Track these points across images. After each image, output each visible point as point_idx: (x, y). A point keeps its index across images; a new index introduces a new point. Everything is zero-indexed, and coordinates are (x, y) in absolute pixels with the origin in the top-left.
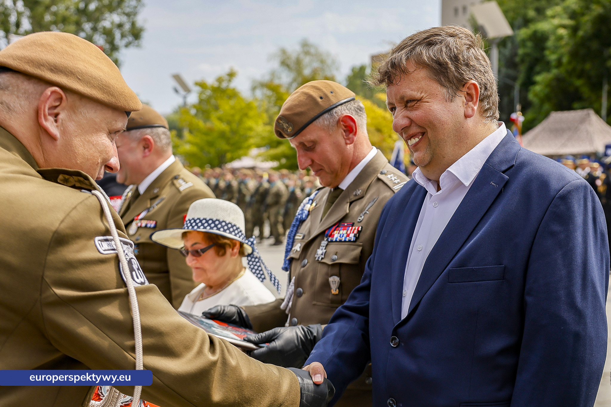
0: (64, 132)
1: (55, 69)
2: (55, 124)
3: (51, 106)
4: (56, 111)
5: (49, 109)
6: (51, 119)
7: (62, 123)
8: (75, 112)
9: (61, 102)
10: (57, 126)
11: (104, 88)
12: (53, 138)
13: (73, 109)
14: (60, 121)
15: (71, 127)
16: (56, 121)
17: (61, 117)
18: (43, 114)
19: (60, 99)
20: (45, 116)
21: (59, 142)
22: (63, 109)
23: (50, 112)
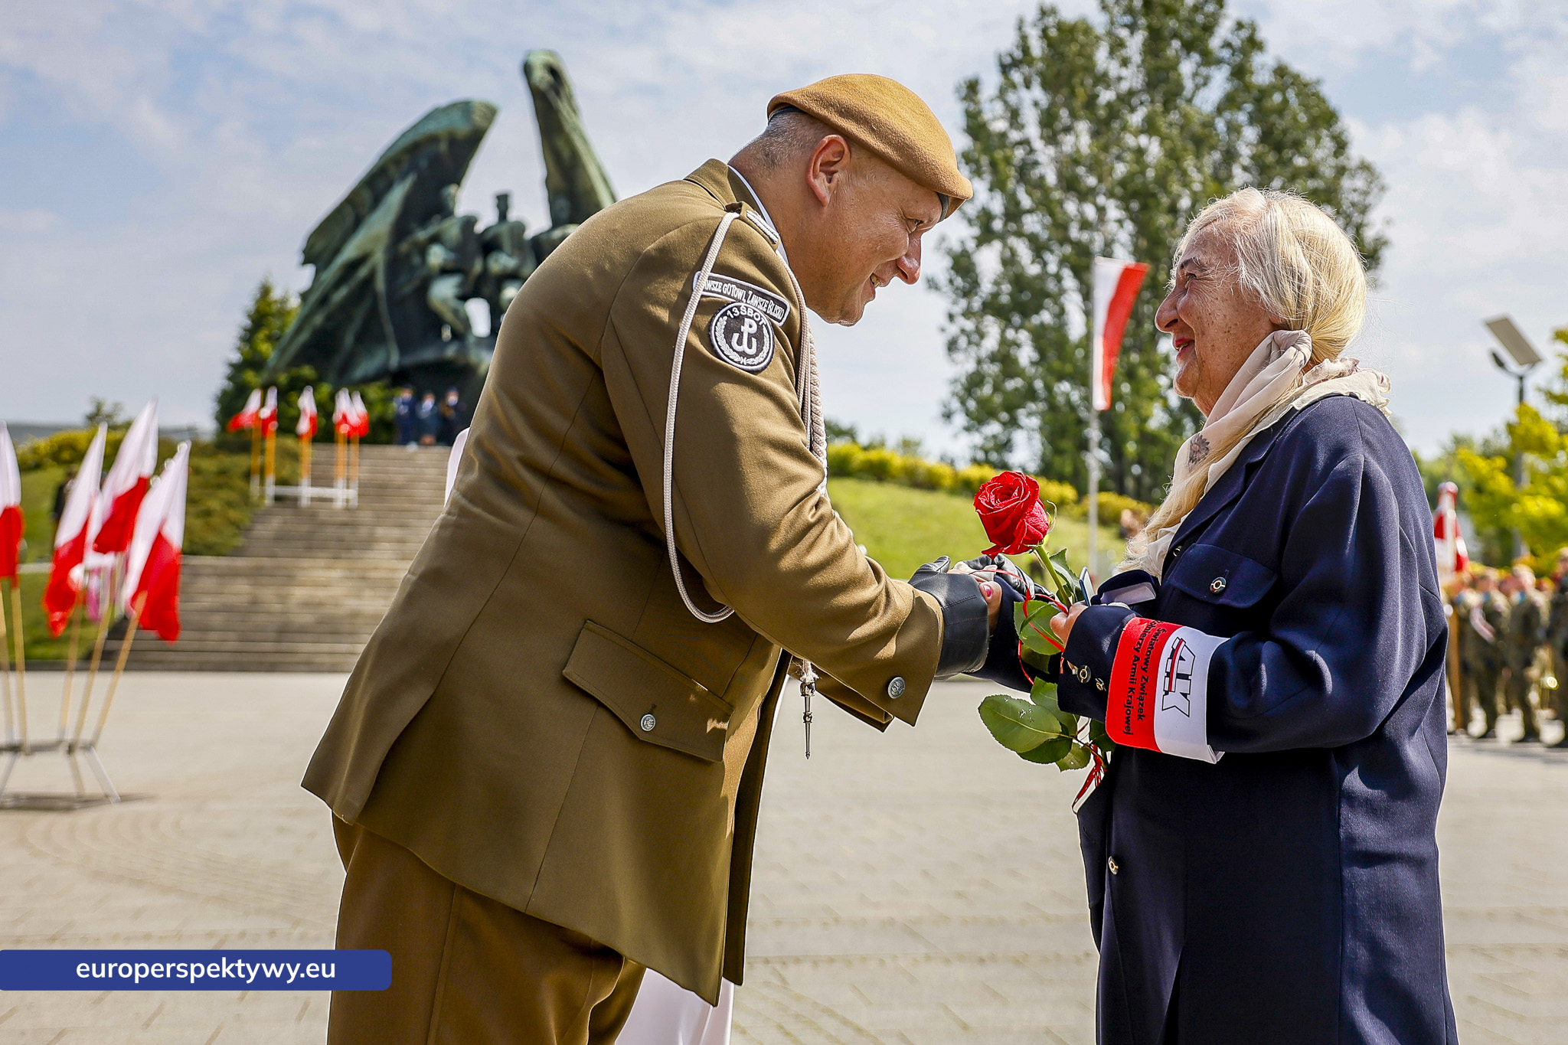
0: (836, 196)
1: (847, 112)
2: (827, 184)
3: (826, 160)
4: (832, 168)
5: (823, 164)
6: (823, 176)
7: (838, 185)
8: (856, 173)
9: (842, 157)
10: (829, 188)
12: (818, 201)
13: (856, 170)
14: (835, 181)
15: (845, 188)
16: (830, 181)
17: (836, 176)
18: (812, 171)
19: (841, 154)
20: (815, 171)
21: (826, 209)
22: (843, 169)
23: (824, 168)
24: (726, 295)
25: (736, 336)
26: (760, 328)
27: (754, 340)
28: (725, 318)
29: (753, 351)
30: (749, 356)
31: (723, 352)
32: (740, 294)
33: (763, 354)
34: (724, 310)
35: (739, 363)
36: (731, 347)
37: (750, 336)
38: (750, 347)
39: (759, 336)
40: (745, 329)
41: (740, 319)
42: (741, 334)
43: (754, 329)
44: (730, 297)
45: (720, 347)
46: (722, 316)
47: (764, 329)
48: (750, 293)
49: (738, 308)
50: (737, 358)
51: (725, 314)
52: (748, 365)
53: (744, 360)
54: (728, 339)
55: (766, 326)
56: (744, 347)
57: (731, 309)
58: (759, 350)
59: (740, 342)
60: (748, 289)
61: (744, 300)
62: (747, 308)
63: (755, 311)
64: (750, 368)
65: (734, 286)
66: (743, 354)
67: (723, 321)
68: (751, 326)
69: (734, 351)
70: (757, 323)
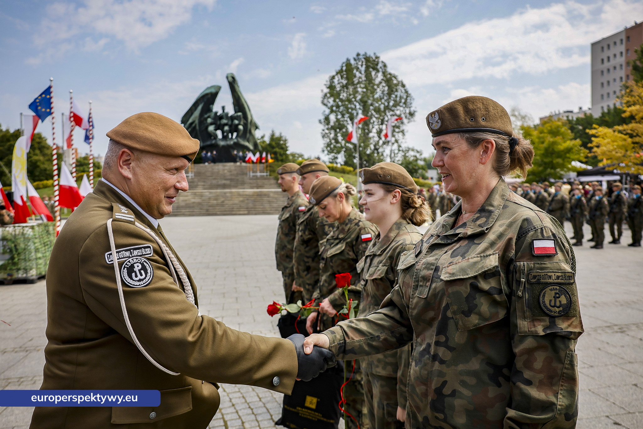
0: (135, 174)
2: (128, 170)
3: (124, 160)
4: (129, 162)
5: (123, 162)
6: (125, 167)
7: (133, 169)
8: (140, 162)
9: (130, 157)
10: (130, 171)
11: (155, 144)
12: (128, 179)
13: (138, 160)
14: (131, 168)
15: (138, 171)
16: (129, 169)
17: (131, 165)
19: (129, 155)
20: (120, 166)
21: (132, 180)
22: (133, 161)
23: (124, 163)
24: (122, 258)
25: (133, 274)
26: (142, 264)
27: (142, 271)
28: (126, 269)
29: (144, 276)
30: (143, 280)
31: (131, 284)
32: (128, 254)
33: (149, 274)
34: (123, 266)
35: (140, 285)
36: (133, 280)
37: (139, 271)
38: (141, 275)
39: (144, 268)
40: (136, 269)
41: (132, 266)
42: (135, 272)
43: (140, 266)
44: (124, 258)
45: (129, 283)
46: (124, 269)
47: (145, 263)
48: (132, 251)
49: (129, 262)
50: (138, 283)
51: (125, 267)
52: (144, 284)
53: (142, 283)
54: (131, 277)
55: (145, 261)
56: (140, 277)
57: (126, 264)
58: (146, 273)
59: (136, 276)
60: (129, 250)
61: (130, 256)
62: (133, 259)
63: (137, 259)
64: (145, 284)
65: (123, 252)
66: (140, 280)
67: (126, 270)
68: (138, 266)
69: (135, 281)
70: (140, 263)
